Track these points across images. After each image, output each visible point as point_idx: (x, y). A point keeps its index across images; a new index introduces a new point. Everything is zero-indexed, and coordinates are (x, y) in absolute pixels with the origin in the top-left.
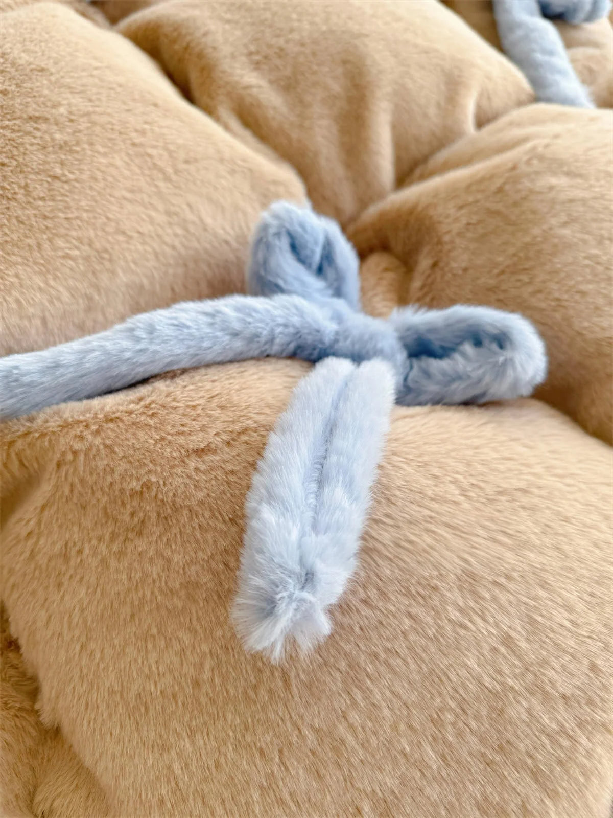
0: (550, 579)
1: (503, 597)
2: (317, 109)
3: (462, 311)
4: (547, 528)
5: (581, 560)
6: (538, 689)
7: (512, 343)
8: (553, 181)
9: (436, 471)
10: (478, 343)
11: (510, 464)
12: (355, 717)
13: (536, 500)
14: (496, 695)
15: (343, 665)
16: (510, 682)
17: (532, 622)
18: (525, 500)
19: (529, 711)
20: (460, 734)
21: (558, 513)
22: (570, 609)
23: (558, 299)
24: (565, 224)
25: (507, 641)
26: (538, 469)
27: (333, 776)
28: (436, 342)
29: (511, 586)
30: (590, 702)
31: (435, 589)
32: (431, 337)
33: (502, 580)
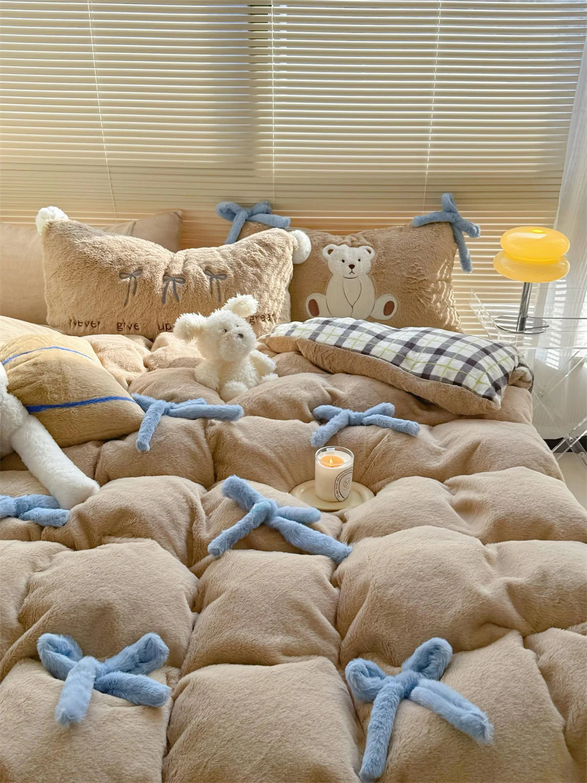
0: (507, 685)
1: (505, 697)
2: (302, 630)
3: (419, 649)
4: (496, 677)
5: (507, 676)
6: (528, 706)
7: (440, 646)
8: (391, 592)
9: (467, 688)
10: (432, 654)
11: (474, 673)
12: (512, 744)
13: (487, 674)
14: (524, 714)
15: (499, 737)
16: (523, 709)
17: (514, 696)
18: (485, 676)
19: (531, 711)
20: (527, 727)
21: (492, 673)
22: (516, 687)
23: (430, 624)
24: (408, 602)
25: (515, 704)
26: (479, 668)
27: (520, 758)
28: (422, 663)
29: (503, 693)
30: (537, 699)
31: (495, 708)
32: (420, 663)
33: (501, 694)
